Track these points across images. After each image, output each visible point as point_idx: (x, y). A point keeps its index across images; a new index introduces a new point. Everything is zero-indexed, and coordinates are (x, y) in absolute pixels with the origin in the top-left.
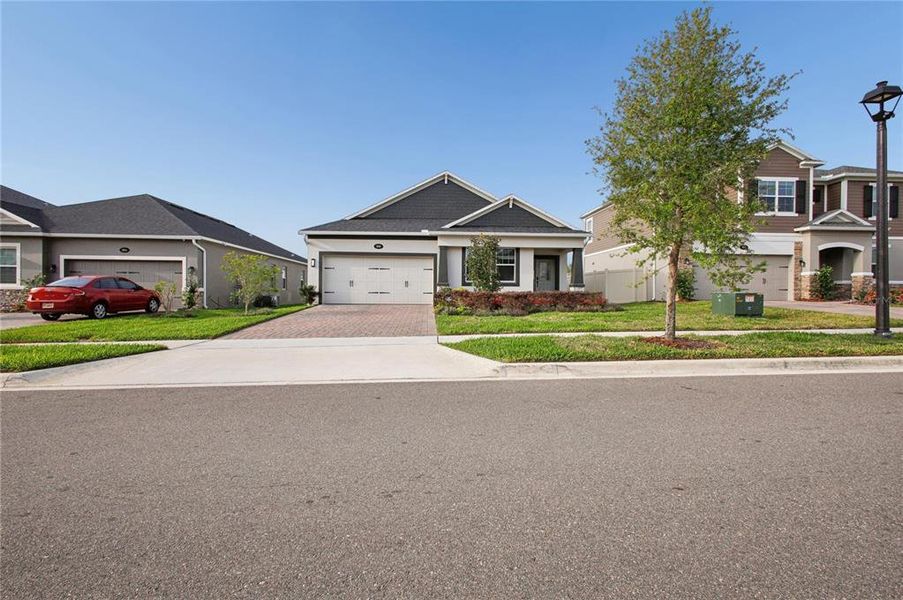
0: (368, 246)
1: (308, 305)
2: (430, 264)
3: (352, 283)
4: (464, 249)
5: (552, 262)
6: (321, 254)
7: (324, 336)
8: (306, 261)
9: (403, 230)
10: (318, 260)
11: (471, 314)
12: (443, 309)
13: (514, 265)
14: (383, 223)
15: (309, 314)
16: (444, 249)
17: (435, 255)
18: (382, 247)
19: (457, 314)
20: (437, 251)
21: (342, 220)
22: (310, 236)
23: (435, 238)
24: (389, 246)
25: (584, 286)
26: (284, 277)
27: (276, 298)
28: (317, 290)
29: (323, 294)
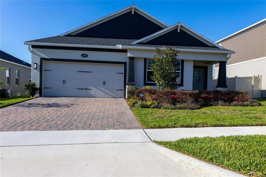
0: (77, 55)
1: (31, 97)
2: (121, 69)
3: (64, 82)
4: (145, 59)
5: (202, 70)
6: (42, 59)
7: (37, 129)
8: (30, 65)
9: (103, 45)
10: (39, 63)
11: (158, 107)
12: (136, 103)
13: (180, 71)
14: (88, 39)
15: (30, 105)
16: (132, 59)
17: (125, 63)
18: (87, 56)
19: (148, 107)
20: (127, 61)
21: (58, 36)
22: (33, 47)
23: (125, 51)
24: (92, 56)
25: (226, 87)
26: (7, 75)
27: (9, 91)
28: (38, 86)
29: (43, 89)
